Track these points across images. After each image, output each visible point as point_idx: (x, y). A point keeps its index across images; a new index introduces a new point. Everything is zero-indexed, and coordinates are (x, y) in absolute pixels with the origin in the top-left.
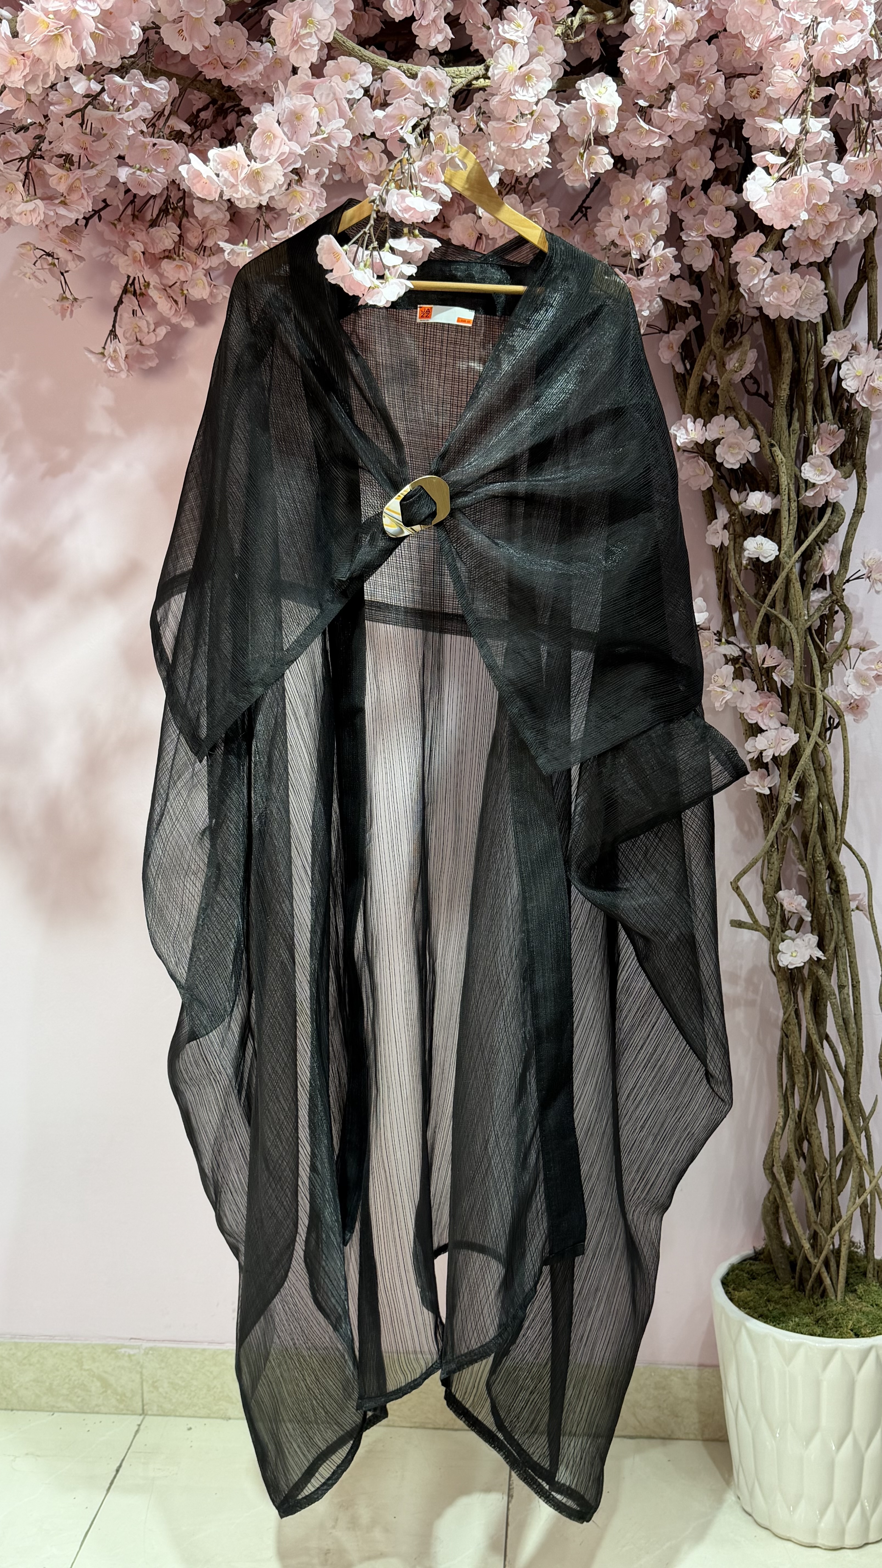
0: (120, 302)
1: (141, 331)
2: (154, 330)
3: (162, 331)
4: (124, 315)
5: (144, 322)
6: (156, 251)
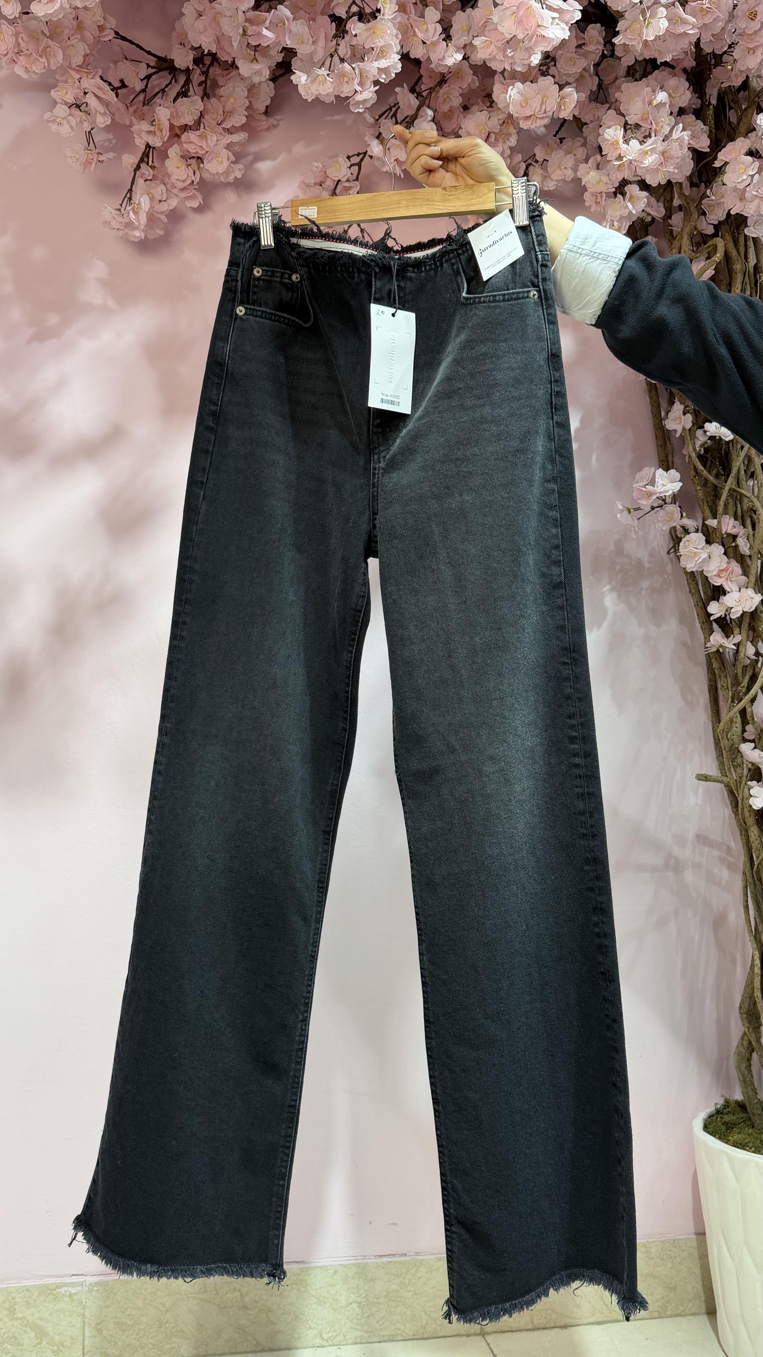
0: (138, 168)
2: (165, 201)
4: (140, 182)
5: (159, 190)
6: (177, 123)
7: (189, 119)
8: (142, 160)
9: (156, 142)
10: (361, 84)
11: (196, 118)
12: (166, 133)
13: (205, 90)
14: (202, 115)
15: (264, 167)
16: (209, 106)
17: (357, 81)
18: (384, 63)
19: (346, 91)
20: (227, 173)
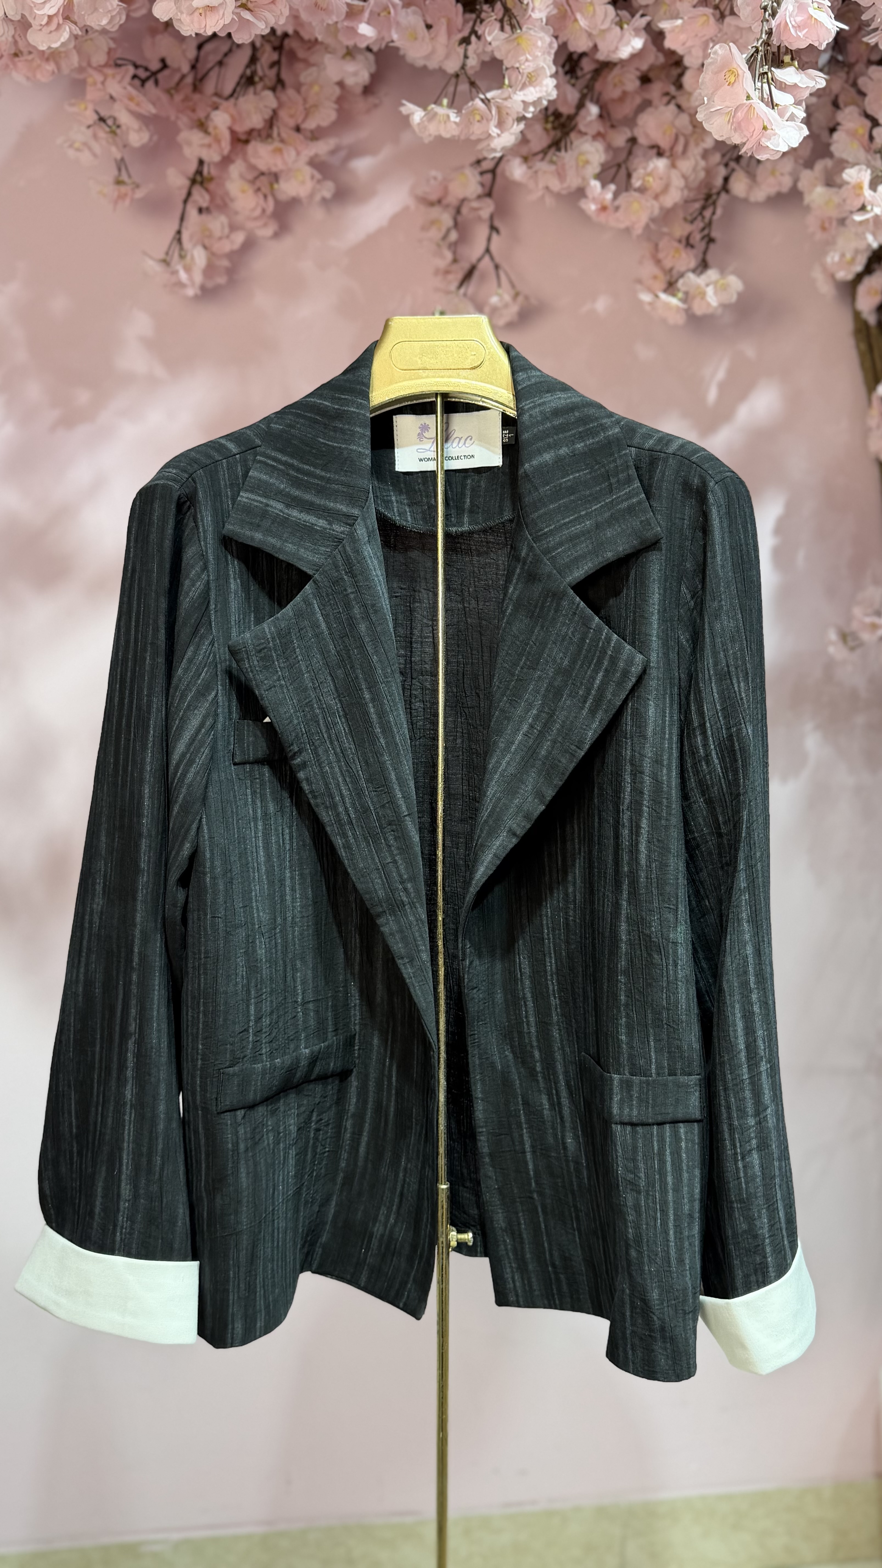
0: (189, 194)
1: (210, 236)
2: (228, 237)
3: (239, 238)
4: (192, 212)
5: (217, 223)
6: (241, 129)
7: (256, 121)
8: (193, 182)
9: (212, 156)
10: (500, 124)
11: (267, 117)
12: (226, 145)
13: (278, 75)
14: (275, 112)
15: (362, 165)
16: (284, 98)
17: (494, 122)
18: (532, 94)
19: (477, 130)
20: (311, 196)
